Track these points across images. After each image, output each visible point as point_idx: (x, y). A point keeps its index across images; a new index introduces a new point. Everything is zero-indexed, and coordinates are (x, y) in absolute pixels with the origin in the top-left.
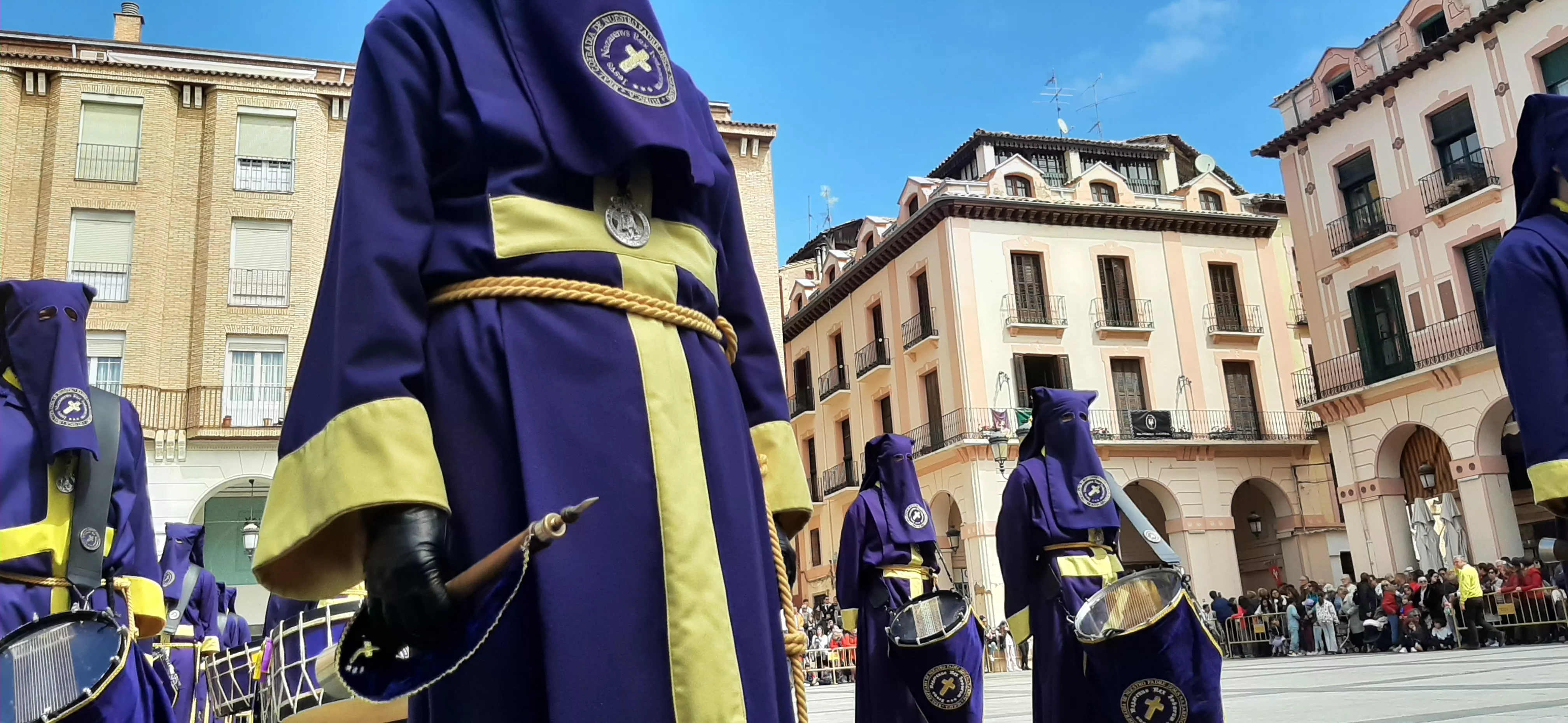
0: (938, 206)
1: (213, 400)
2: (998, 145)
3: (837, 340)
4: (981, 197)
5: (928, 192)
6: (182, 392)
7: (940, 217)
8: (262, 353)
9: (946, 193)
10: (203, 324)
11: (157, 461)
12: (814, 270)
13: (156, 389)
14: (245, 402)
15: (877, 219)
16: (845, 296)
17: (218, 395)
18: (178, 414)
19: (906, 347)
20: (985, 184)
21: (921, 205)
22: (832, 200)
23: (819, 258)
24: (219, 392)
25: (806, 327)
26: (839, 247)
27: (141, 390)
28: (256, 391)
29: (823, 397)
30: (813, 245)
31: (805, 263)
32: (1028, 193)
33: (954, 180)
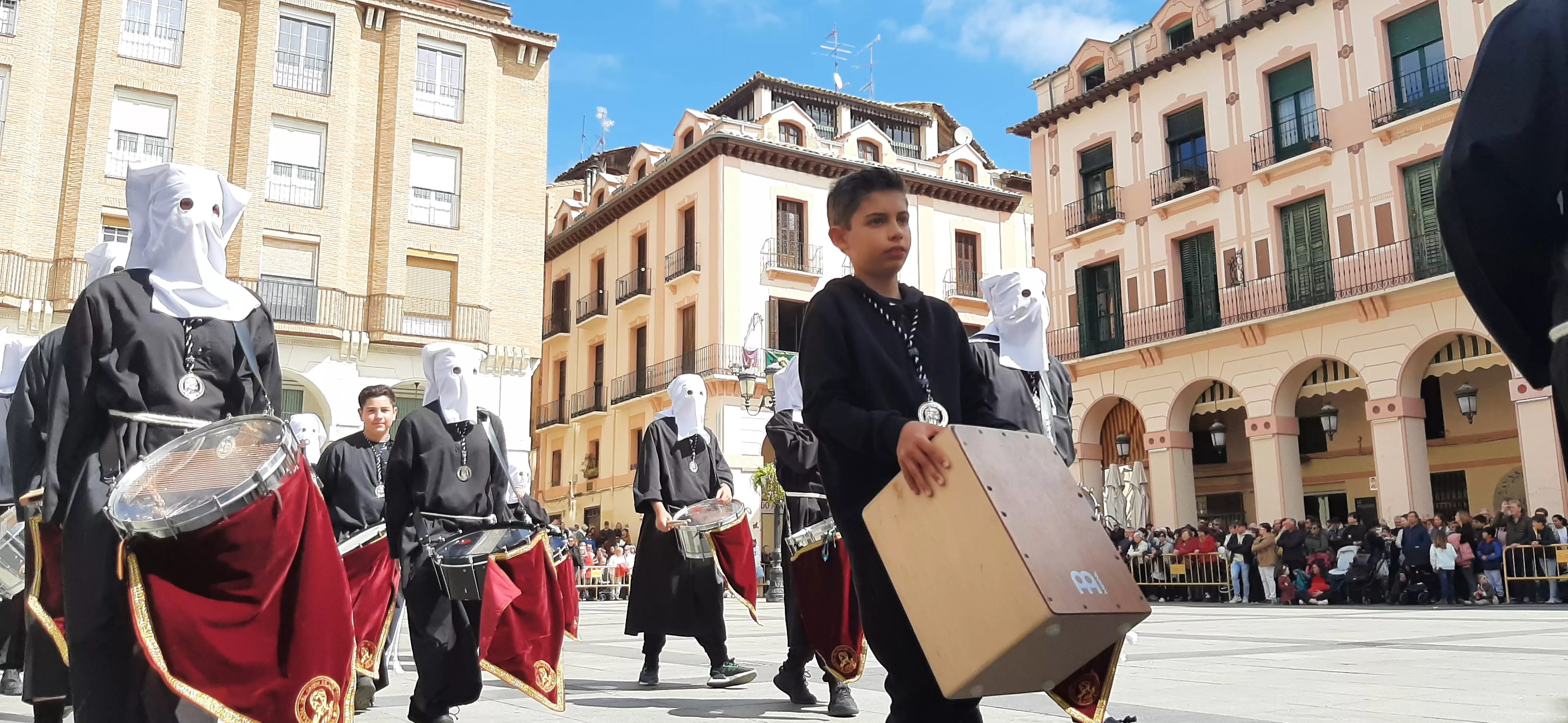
0: (713, 142)
2: (775, 90)
3: (599, 265)
4: (755, 139)
5: (704, 127)
7: (713, 154)
9: (721, 130)
12: (583, 192)
15: (651, 148)
16: (611, 221)
19: (667, 279)
20: (759, 126)
21: (696, 140)
22: (608, 124)
23: (589, 180)
25: (569, 247)
26: (609, 171)
29: (579, 321)
30: (584, 167)
31: (574, 183)
32: (800, 142)
33: (730, 119)
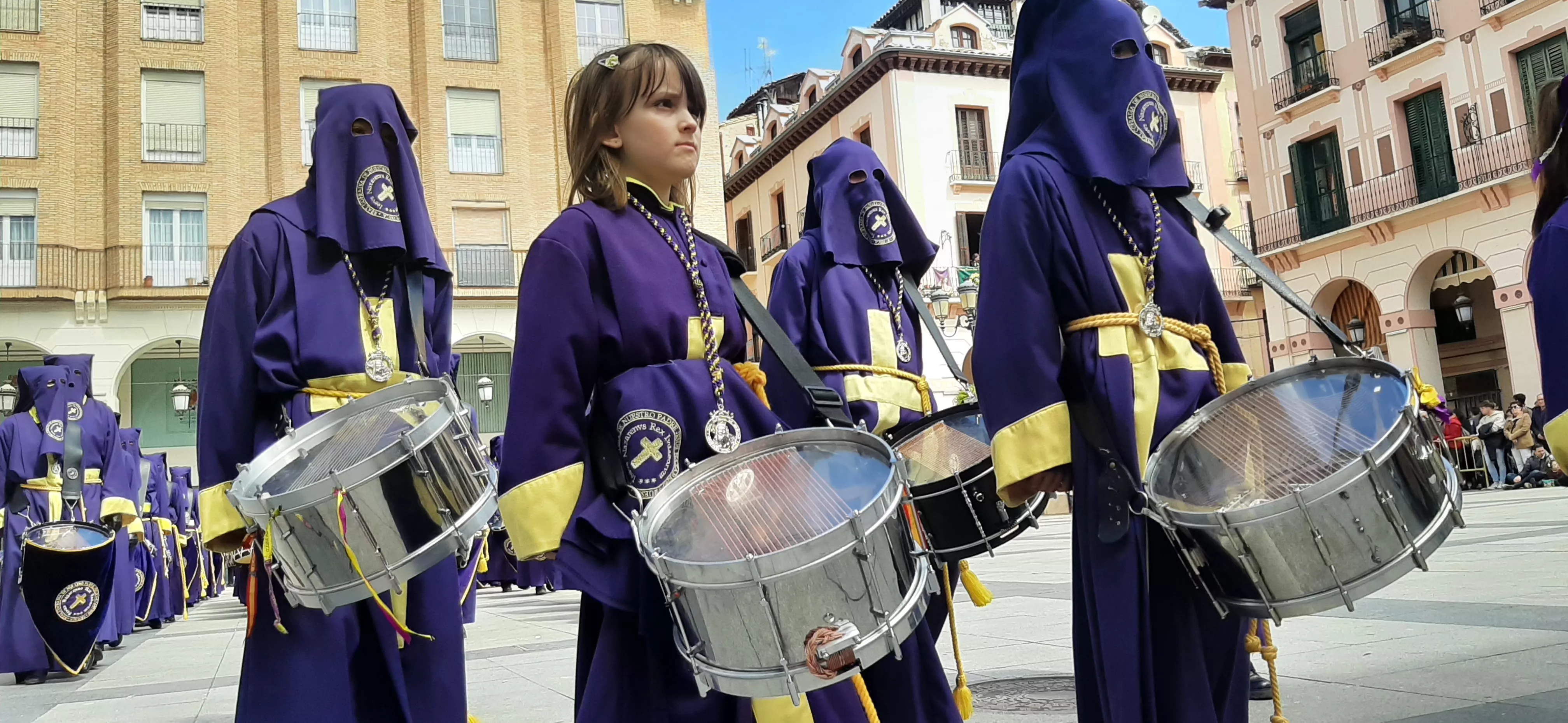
0: (883, 58)
1: (132, 260)
3: (779, 198)
4: (926, 49)
5: (872, 43)
6: (99, 251)
7: (884, 69)
8: (182, 211)
9: (890, 44)
10: (117, 181)
11: (78, 322)
12: (755, 127)
13: (72, 248)
14: (166, 262)
15: (820, 72)
16: (787, 153)
17: (138, 255)
18: (97, 274)
20: (930, 34)
21: (865, 57)
22: (772, 53)
23: (760, 113)
24: (138, 250)
25: (748, 185)
26: (780, 101)
27: (56, 250)
28: (176, 251)
29: (765, 258)
30: (753, 100)
31: (746, 119)
32: (974, 45)
33: (899, 31)
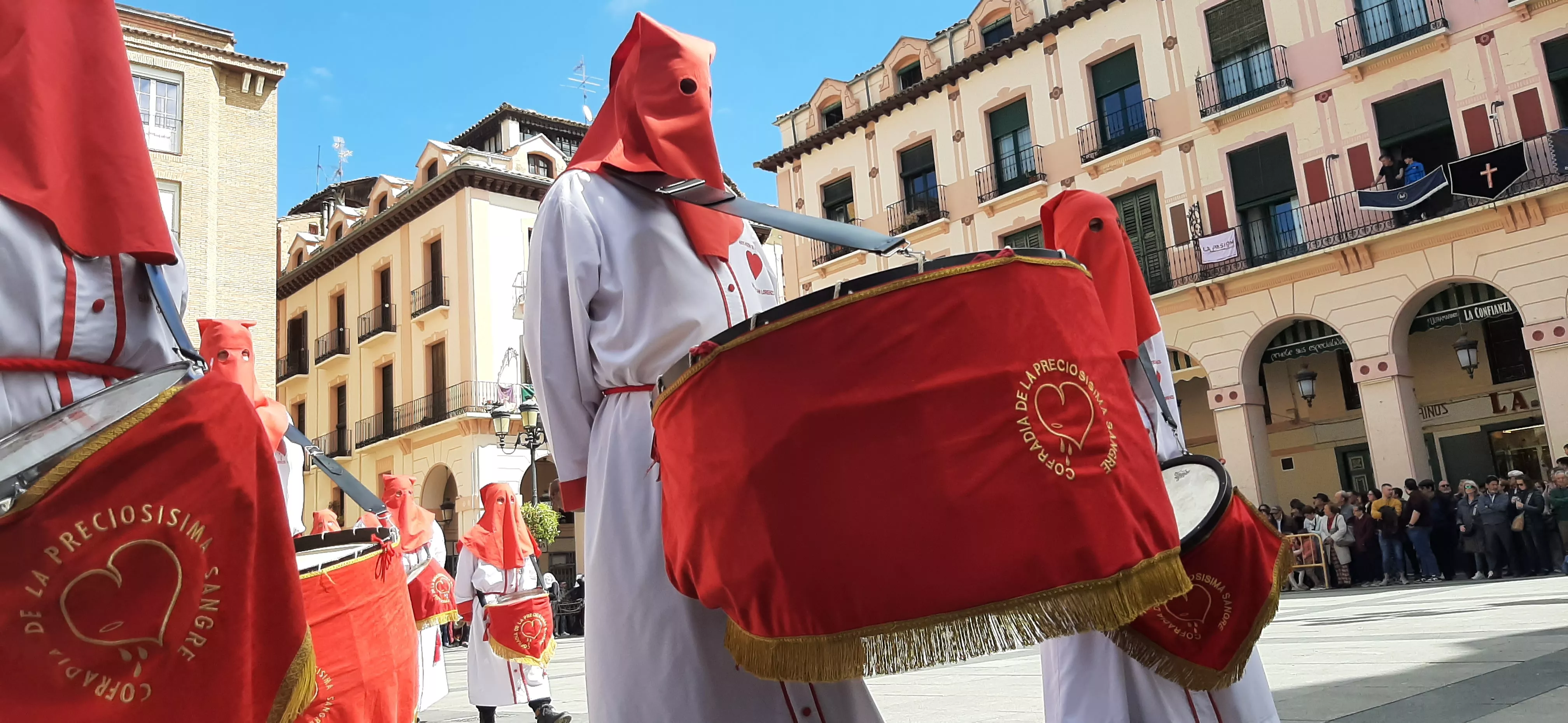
0: (459, 174)
2: (523, 122)
3: (339, 302)
4: (503, 171)
5: (448, 159)
7: (459, 186)
9: (467, 162)
12: (319, 225)
15: (392, 179)
16: (351, 256)
19: (414, 315)
20: (507, 158)
21: (441, 172)
22: (345, 154)
23: (326, 212)
25: (305, 285)
26: (348, 204)
29: (318, 361)
30: (320, 198)
31: (309, 216)
33: (477, 150)
